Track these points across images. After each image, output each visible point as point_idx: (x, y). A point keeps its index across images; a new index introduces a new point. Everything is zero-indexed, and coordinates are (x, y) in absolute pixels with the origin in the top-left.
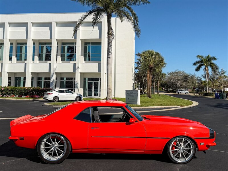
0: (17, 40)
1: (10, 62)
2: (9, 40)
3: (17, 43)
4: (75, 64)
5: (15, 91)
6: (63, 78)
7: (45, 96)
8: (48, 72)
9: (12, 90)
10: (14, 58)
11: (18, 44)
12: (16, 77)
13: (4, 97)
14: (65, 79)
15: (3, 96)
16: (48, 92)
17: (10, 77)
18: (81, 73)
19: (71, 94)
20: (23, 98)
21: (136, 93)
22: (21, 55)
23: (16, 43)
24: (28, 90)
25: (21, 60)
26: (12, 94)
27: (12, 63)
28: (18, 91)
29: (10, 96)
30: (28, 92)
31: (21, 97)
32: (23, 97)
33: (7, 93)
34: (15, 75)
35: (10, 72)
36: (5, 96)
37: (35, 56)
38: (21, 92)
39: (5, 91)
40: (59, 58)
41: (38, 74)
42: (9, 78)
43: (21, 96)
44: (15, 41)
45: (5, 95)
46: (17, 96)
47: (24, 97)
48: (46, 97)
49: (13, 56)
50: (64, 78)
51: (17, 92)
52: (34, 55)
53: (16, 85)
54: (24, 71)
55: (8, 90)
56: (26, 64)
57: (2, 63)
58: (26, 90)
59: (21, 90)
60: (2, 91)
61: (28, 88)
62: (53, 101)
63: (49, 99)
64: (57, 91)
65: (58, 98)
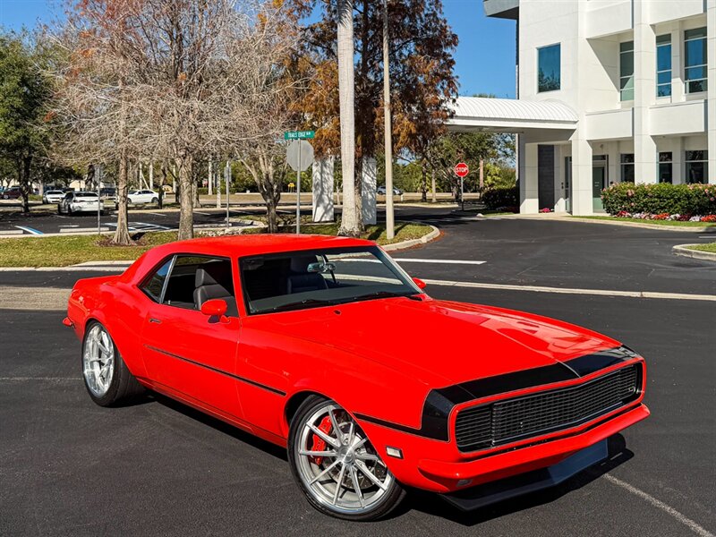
0: (682, 21)
2: (653, 26)
3: (685, 32)
5: (668, 199)
9: (659, 197)
10: (678, 85)
11: (687, 34)
12: (687, 149)
13: (636, 220)
15: (633, 214)
20: (695, 224)
22: (703, 72)
23: (683, 32)
24: (711, 195)
26: (662, 208)
27: (671, 105)
28: (679, 199)
29: (653, 216)
30: (710, 203)
31: (688, 219)
32: (692, 219)
33: (645, 205)
34: (682, 146)
35: (664, 136)
36: (638, 215)
38: (689, 203)
39: (638, 198)
42: (665, 157)
44: (678, 25)
45: (640, 212)
46: (678, 215)
47: (697, 218)
49: (673, 80)
51: (676, 202)
53: (688, 179)
54: (702, 129)
55: (646, 195)
56: (706, 102)
57: (633, 109)
58: (705, 195)
59: (688, 197)
60: (628, 199)
61: (710, 189)
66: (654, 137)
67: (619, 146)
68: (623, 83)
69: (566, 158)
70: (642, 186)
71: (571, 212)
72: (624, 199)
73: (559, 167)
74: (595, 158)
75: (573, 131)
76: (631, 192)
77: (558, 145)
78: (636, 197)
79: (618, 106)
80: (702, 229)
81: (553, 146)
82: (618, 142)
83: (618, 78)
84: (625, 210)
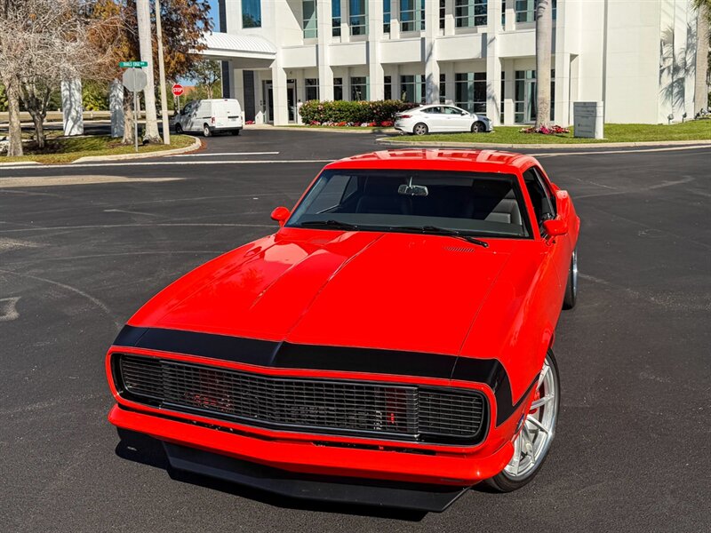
1: (337, 39)
4: (484, 35)
5: (345, 111)
6: (465, 76)
7: (398, 122)
8: (419, 60)
9: (339, 110)
10: (345, 28)
12: (352, 76)
13: (325, 126)
14: (471, 78)
15: (322, 123)
16: (404, 113)
17: (338, 79)
18: (503, 60)
19: (460, 115)
20: (365, 128)
21: (592, 109)
22: (363, 20)
24: (374, 109)
26: (341, 118)
27: (341, 44)
28: (353, 112)
29: (336, 124)
30: (374, 114)
31: (360, 125)
32: (363, 124)
33: (330, 116)
34: (349, 74)
35: (338, 67)
36: (325, 124)
37: (392, 21)
38: (360, 114)
40: (450, 19)
41: (400, 66)
42: (338, 81)
43: (358, 123)
45: (326, 121)
46: (352, 123)
47: (365, 124)
48: (398, 125)
49: (341, 25)
50: (467, 74)
51: (351, 114)
52: (387, 18)
53: (354, 98)
54: (365, 63)
55: (331, 109)
56: (368, 43)
57: (317, 46)
58: (371, 108)
59: (359, 110)
60: (319, 112)
61: (373, 104)
62: (414, 134)
63: (405, 130)
64: (425, 111)
65: (425, 126)
66: (332, 67)
67: (304, 73)
68: (305, 24)
69: (263, 81)
70: (327, 103)
71: (272, 124)
72: (315, 112)
73: (258, 88)
74: (289, 81)
75: (273, 60)
76: (320, 107)
77: (257, 71)
78: (324, 111)
79: (302, 43)
80: (369, 131)
81: (252, 71)
82: (303, 70)
83: (302, 20)
84: (316, 120)
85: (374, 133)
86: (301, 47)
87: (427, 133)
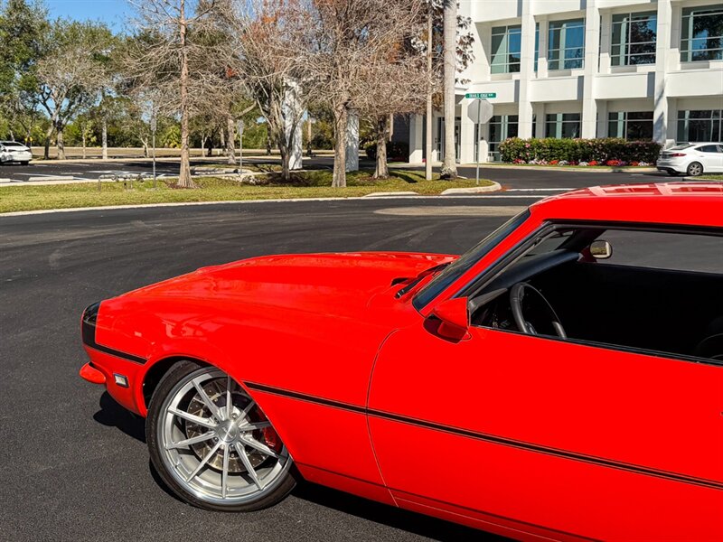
0: (549, 16)
2: (535, 17)
5: (558, 149)
8: (646, 96)
9: (551, 148)
10: (543, 63)
11: (551, 24)
12: (548, 113)
13: (530, 164)
14: (687, 115)
15: (527, 161)
25: (558, 68)
26: (552, 156)
27: (536, 79)
28: (568, 150)
29: (546, 162)
31: (577, 164)
32: (581, 163)
33: (539, 154)
38: (576, 153)
39: (533, 149)
40: (676, 54)
41: (609, 102)
43: (573, 160)
44: (545, 18)
45: (532, 159)
46: (565, 161)
47: (585, 164)
48: (667, 164)
50: (684, 112)
51: (564, 152)
54: (576, 98)
55: (540, 146)
56: (582, 77)
57: (518, 81)
58: (590, 146)
59: (576, 148)
62: (688, 174)
63: (677, 169)
64: (699, 149)
65: (700, 165)
66: (533, 104)
68: (492, 59)
69: (440, 119)
72: (519, 151)
75: (463, 97)
76: (527, 145)
78: (531, 148)
79: (489, 77)
83: (490, 55)
84: (520, 158)
85: (614, 172)
86: (488, 83)
87: (702, 173)
